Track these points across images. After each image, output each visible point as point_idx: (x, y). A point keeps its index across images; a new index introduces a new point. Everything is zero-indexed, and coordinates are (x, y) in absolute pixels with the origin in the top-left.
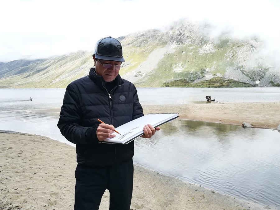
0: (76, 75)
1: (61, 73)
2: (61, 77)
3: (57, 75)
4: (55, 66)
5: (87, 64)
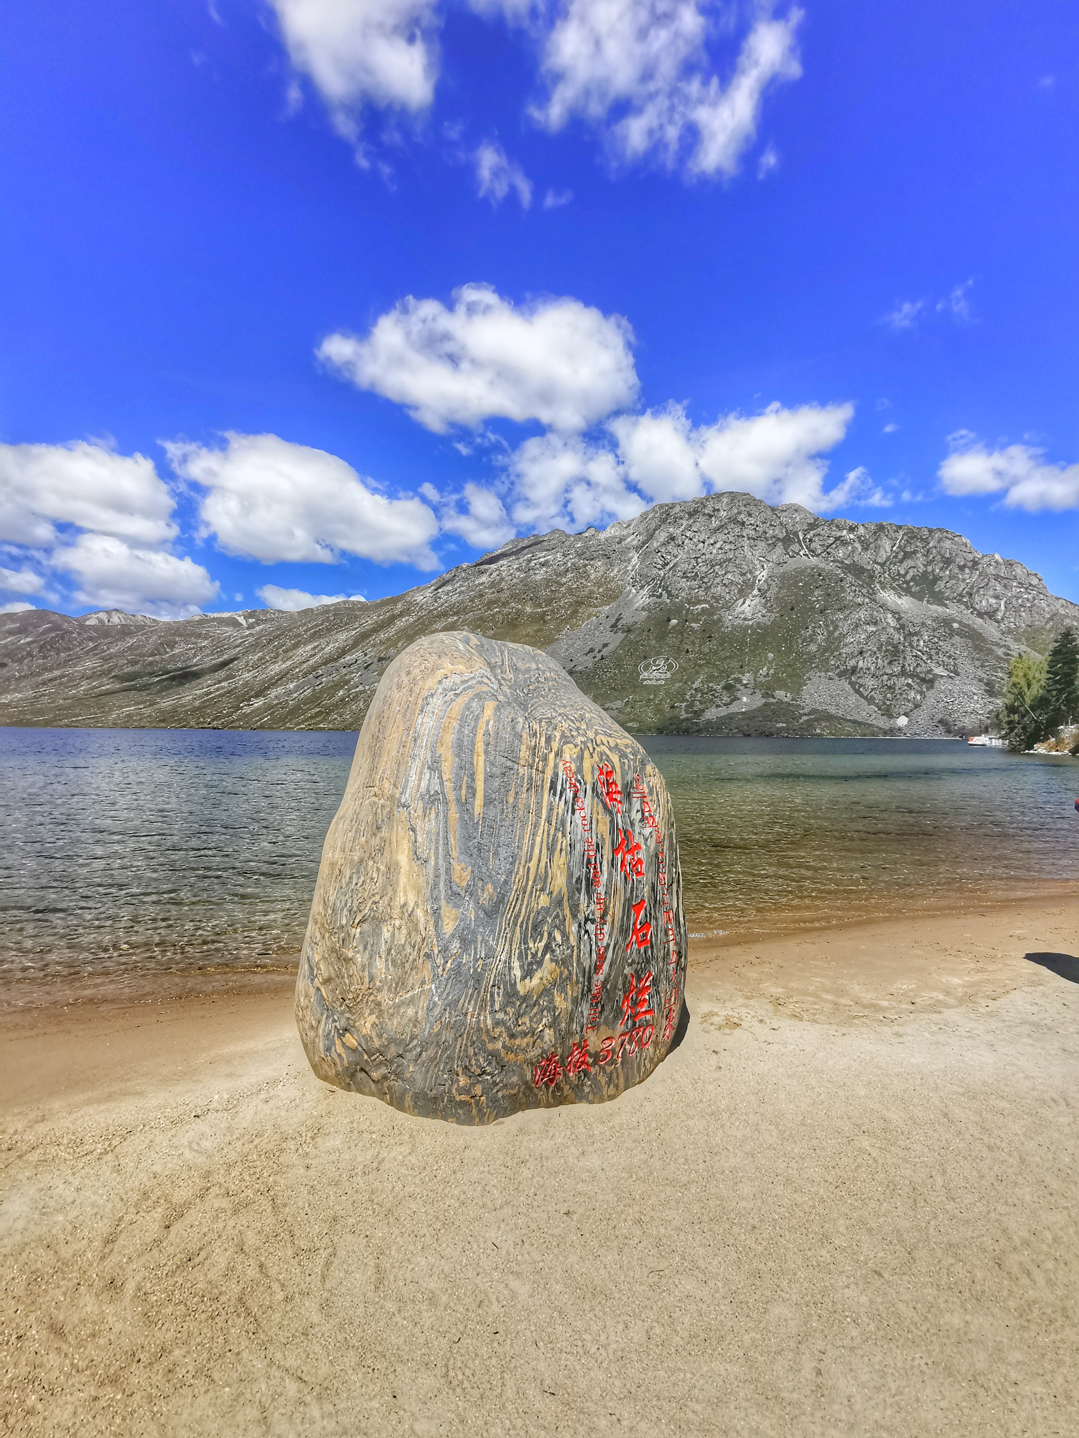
1: (272, 679)
3: (257, 688)
4: (256, 657)
5: (359, 654)
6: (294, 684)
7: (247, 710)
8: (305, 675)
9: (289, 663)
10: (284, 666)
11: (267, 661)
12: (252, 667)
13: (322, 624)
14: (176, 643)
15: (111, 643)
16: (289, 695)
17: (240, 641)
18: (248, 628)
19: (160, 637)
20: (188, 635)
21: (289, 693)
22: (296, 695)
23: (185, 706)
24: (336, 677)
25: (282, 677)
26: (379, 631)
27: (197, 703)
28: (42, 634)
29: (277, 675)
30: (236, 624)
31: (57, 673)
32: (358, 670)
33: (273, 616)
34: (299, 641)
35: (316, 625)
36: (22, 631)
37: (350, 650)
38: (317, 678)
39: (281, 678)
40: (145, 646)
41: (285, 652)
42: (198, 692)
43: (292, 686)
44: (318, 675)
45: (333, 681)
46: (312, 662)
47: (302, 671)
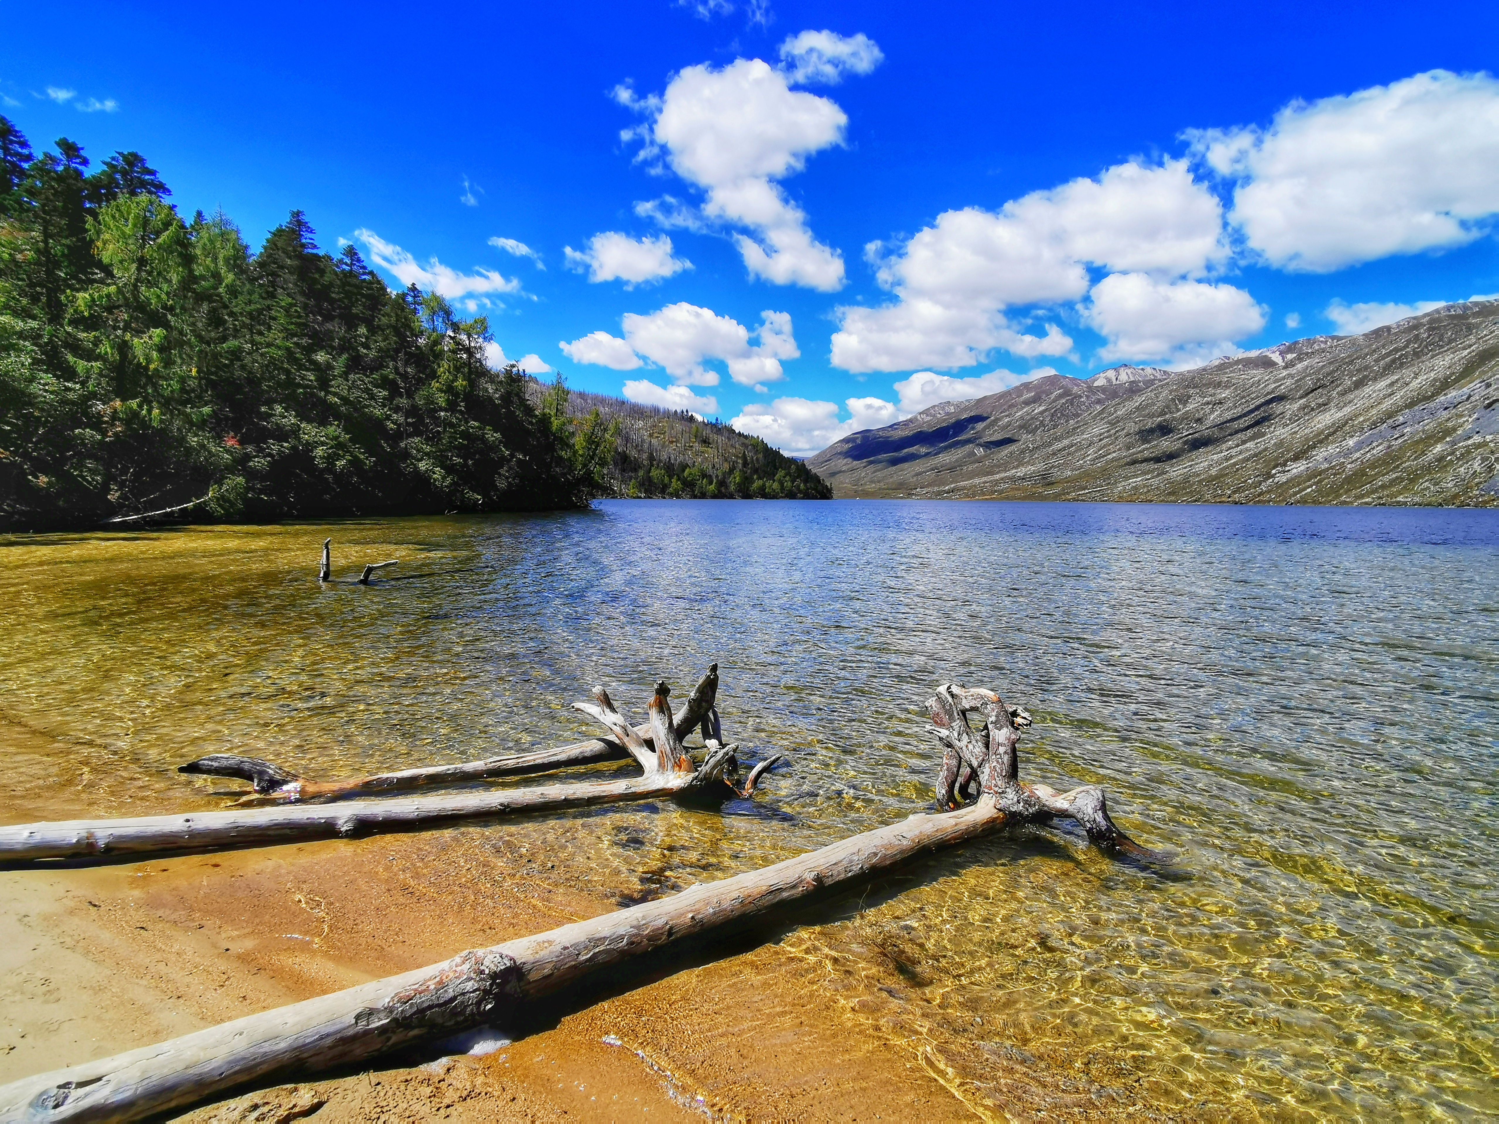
1: (1319, 434)
2: (1320, 454)
3: (1297, 447)
4: (1296, 406)
5: (1476, 384)
6: (1355, 439)
7: (1282, 478)
8: (1374, 425)
9: (1347, 410)
10: (1340, 414)
11: (1313, 410)
12: (1290, 420)
13: (1406, 346)
14: (1189, 397)
15: (1119, 404)
16: (1346, 456)
17: (1273, 386)
18: (1286, 367)
19: (1171, 391)
20: (1204, 385)
21: (1347, 453)
22: (1358, 455)
23: (1198, 475)
24: (1429, 425)
25: (1337, 430)
27: (1213, 472)
28: (1054, 401)
29: (1328, 428)
30: (1267, 363)
31: (1066, 442)
32: (1473, 410)
33: (1323, 346)
34: (1365, 377)
35: (1396, 350)
36: (1036, 400)
37: (1457, 380)
38: (1394, 428)
39: (1334, 432)
40: (1154, 404)
41: (1343, 393)
42: (1215, 457)
43: (1351, 442)
44: (1397, 423)
45: (1423, 431)
46: (1386, 405)
47: (1369, 419)
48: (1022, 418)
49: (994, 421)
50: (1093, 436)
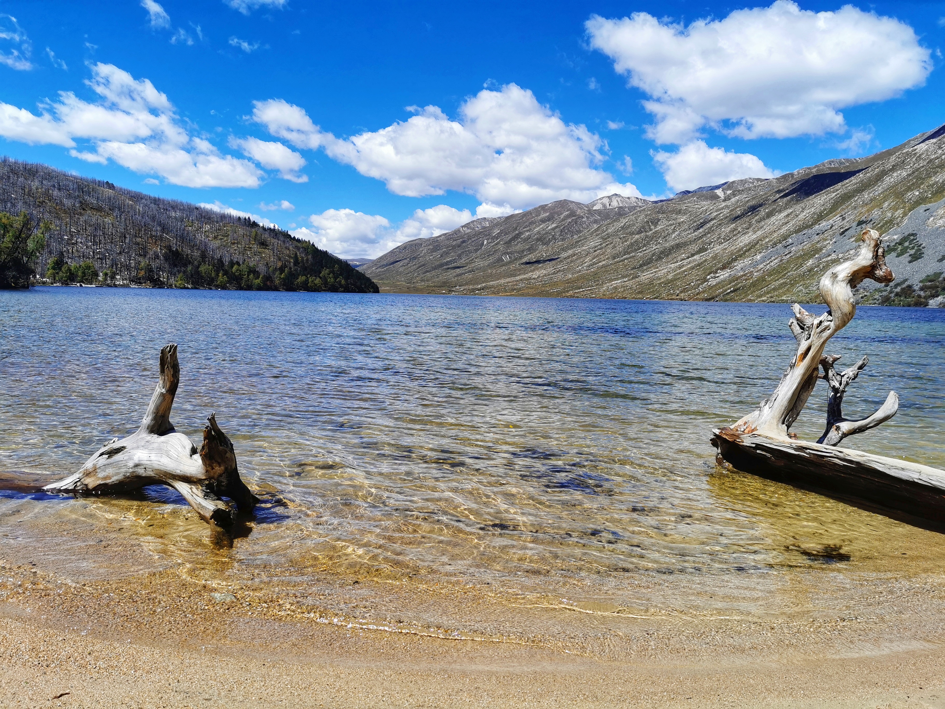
0: (788, 256)
1: (739, 251)
2: (739, 265)
3: (725, 260)
4: (728, 229)
5: (837, 218)
6: (761, 255)
7: (712, 282)
8: (775, 244)
9: (759, 233)
10: (755, 236)
11: (739, 232)
12: (724, 239)
14: (659, 220)
15: (609, 224)
16: (754, 267)
17: (715, 214)
18: (724, 200)
19: (646, 215)
20: (670, 212)
21: (755, 265)
22: (762, 266)
23: (660, 279)
24: (807, 246)
25: (751, 247)
26: (863, 190)
27: (670, 277)
28: (563, 220)
29: (746, 246)
31: (570, 252)
32: (833, 236)
34: (774, 209)
36: (549, 219)
37: (827, 215)
38: (786, 247)
39: (749, 249)
40: (634, 225)
41: (759, 221)
42: (672, 266)
43: (758, 257)
44: (788, 244)
45: (803, 249)
46: (783, 230)
47: (772, 240)
48: (539, 233)
49: (518, 234)
50: (589, 248)
